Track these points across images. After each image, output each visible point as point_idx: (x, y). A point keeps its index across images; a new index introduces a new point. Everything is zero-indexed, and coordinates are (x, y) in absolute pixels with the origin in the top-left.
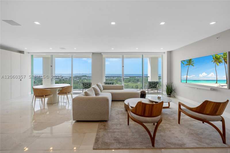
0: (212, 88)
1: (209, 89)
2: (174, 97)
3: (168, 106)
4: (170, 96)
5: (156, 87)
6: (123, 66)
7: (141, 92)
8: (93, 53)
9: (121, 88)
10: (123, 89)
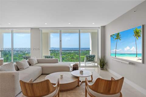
0: (130, 62)
1: (128, 63)
2: (107, 70)
3: (91, 80)
4: (102, 69)
5: (93, 61)
6: (61, 41)
7: (73, 65)
8: (32, 29)
9: (56, 62)
10: (57, 62)
